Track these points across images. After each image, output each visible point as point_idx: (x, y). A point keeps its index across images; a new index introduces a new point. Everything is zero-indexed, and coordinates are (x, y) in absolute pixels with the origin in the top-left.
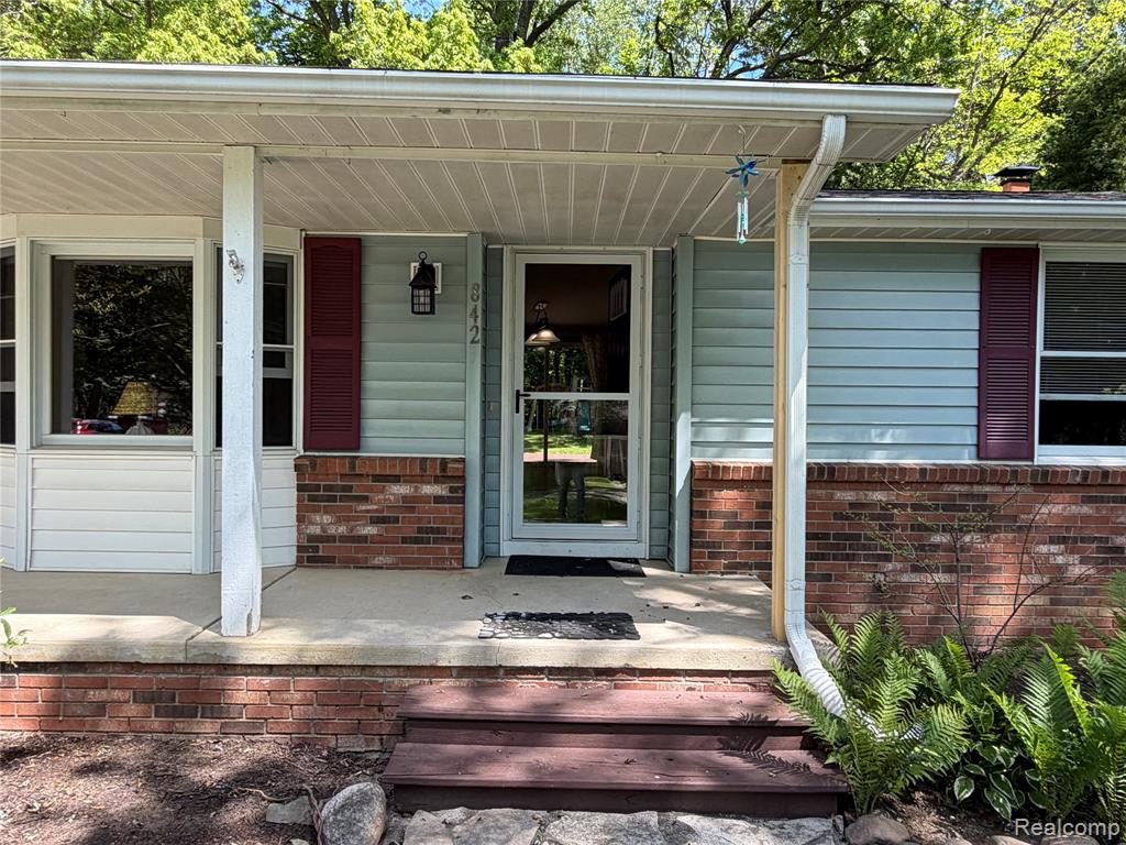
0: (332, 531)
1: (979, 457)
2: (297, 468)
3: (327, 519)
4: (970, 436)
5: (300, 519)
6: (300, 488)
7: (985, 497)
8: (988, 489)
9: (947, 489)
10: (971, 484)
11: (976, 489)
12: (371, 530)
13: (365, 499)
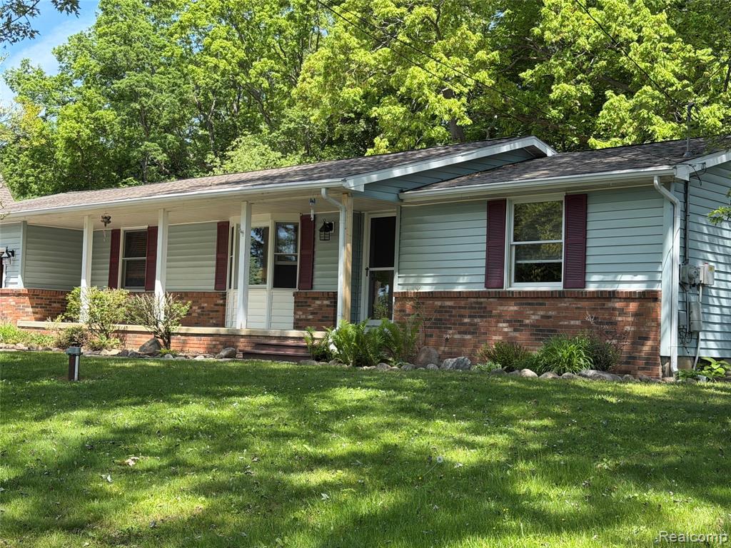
0: (302, 317)
1: (486, 287)
2: (294, 295)
3: (301, 313)
4: (483, 279)
5: (295, 313)
6: (295, 302)
7: (481, 303)
8: (482, 300)
9: (469, 300)
10: (477, 298)
11: (479, 300)
12: (311, 317)
13: (310, 306)
